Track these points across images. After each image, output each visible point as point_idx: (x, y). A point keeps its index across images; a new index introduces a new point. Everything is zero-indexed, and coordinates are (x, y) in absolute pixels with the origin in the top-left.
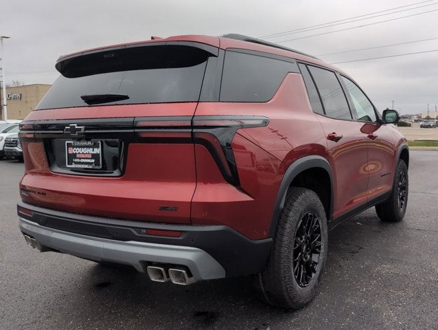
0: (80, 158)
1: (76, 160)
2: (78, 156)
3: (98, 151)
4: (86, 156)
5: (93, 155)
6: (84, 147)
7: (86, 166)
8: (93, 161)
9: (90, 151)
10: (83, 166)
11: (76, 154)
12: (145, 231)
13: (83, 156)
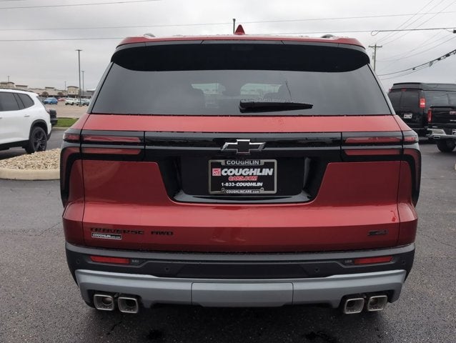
1: (227, 184)
2: (231, 179)
4: (248, 179)
5: (260, 177)
6: (243, 167)
8: (260, 184)
9: (257, 172)
11: (228, 176)
12: (351, 261)
13: (241, 179)
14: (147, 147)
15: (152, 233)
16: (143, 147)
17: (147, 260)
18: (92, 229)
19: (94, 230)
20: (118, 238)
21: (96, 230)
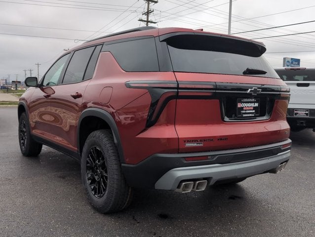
0: (246, 110)
1: (243, 112)
2: (244, 109)
3: (256, 105)
4: (250, 108)
5: (254, 107)
6: (248, 102)
7: (251, 115)
8: (254, 111)
9: (252, 105)
10: (248, 115)
11: (243, 107)
13: (248, 109)
14: (217, 91)
15: (218, 140)
16: (214, 91)
17: (217, 155)
18: (185, 142)
19: (186, 142)
20: (201, 145)
21: (188, 141)
